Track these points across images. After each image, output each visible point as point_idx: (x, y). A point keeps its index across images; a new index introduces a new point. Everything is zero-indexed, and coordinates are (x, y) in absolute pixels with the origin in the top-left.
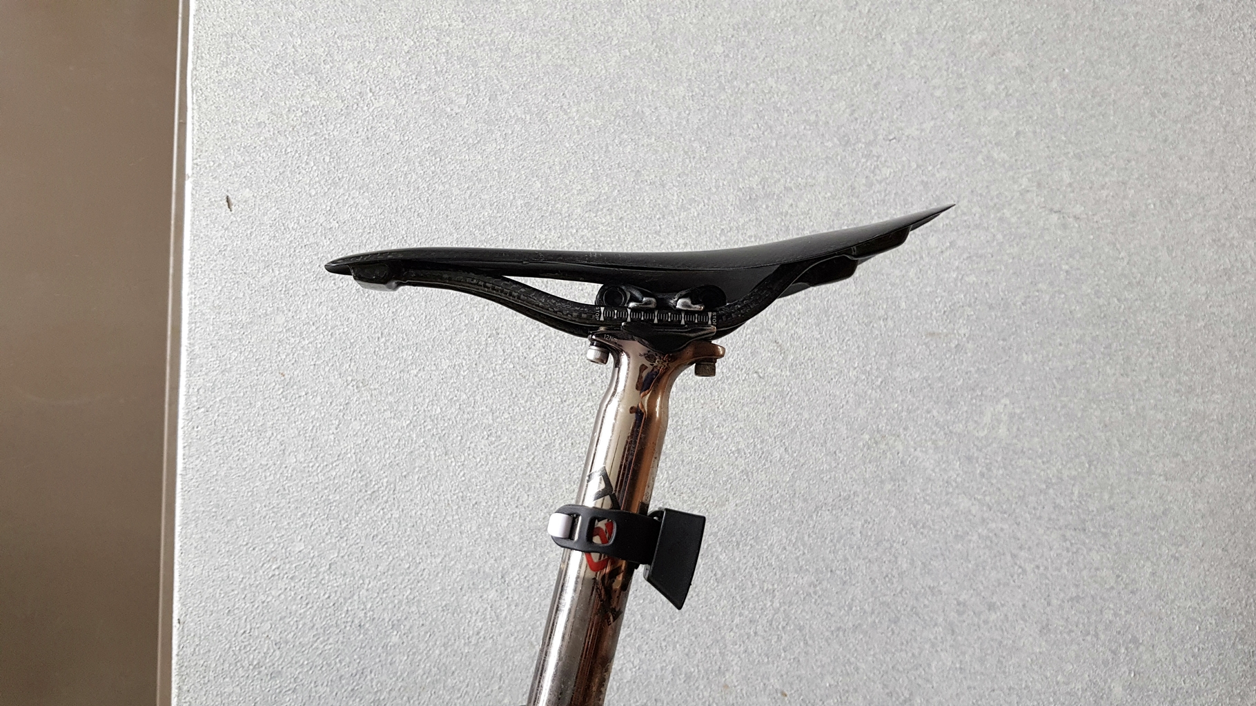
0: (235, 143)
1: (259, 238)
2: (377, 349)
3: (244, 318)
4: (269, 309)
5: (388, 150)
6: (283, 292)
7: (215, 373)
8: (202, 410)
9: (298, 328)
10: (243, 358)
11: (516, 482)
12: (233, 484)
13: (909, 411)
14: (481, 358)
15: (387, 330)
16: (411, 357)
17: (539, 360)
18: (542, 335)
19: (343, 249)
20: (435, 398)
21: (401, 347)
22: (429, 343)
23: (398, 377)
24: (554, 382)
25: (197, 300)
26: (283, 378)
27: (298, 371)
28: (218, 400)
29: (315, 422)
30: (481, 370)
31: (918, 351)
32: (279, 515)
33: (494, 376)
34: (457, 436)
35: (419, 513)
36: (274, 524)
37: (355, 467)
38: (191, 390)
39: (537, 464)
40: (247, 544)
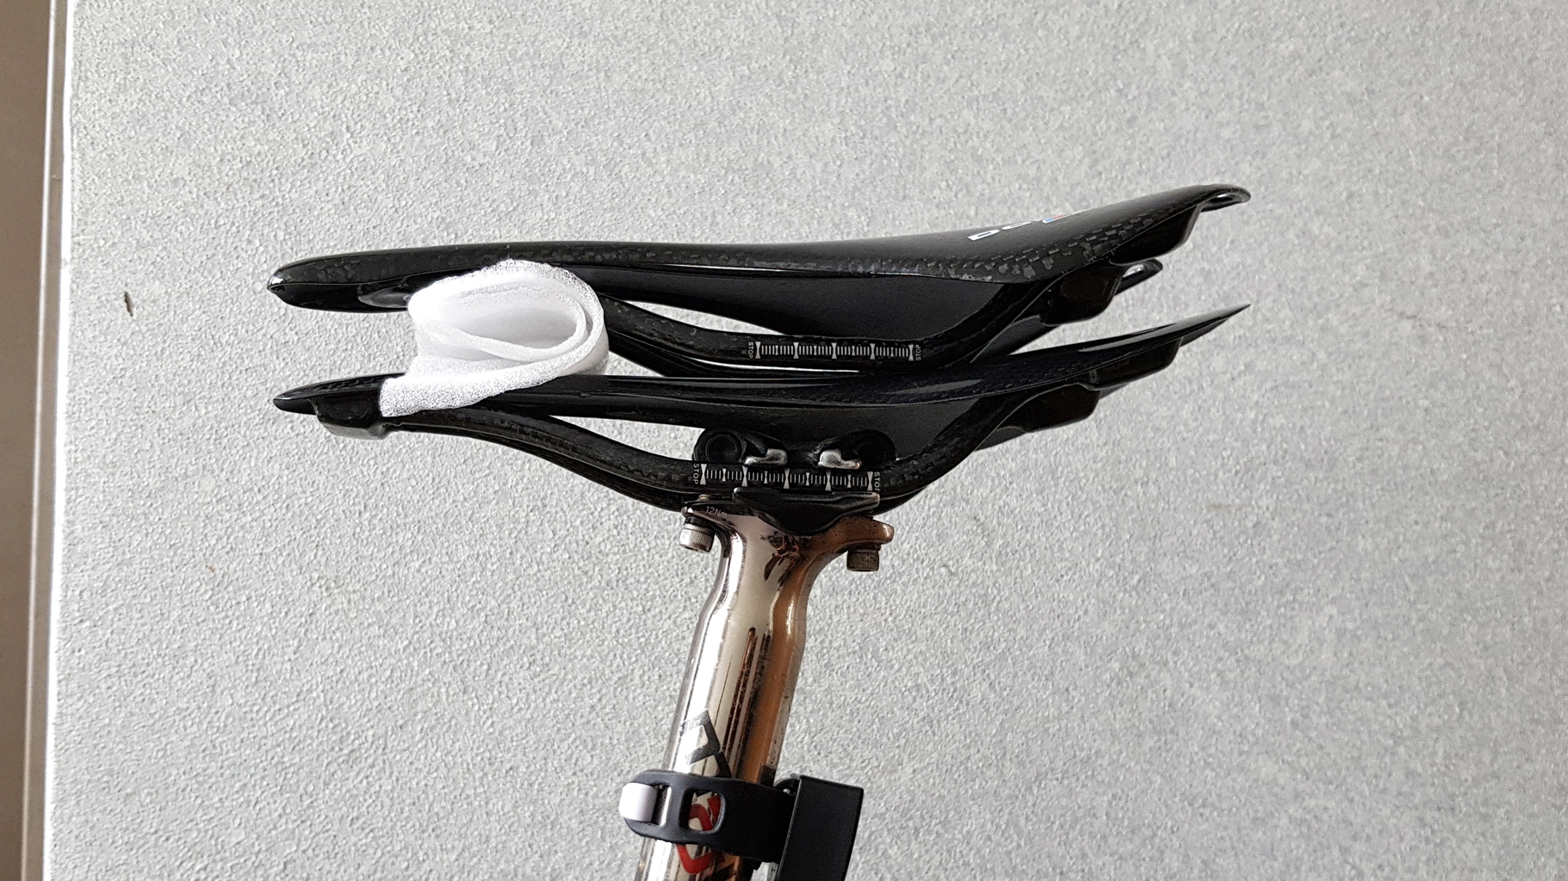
0: (138, 211)
1: (175, 358)
2: (358, 530)
3: (151, 481)
4: (191, 468)
5: (374, 222)
6: (212, 441)
7: (107, 566)
8: (87, 624)
9: (235, 497)
10: (150, 543)
11: (573, 736)
12: (135, 738)
13: (1182, 627)
14: (519, 544)
15: (373, 500)
16: (410, 542)
17: (608, 547)
18: (613, 508)
19: (305, 375)
20: (448, 606)
21: (395, 526)
22: (438, 520)
23: (390, 572)
24: (632, 580)
25: (79, 455)
26: (212, 575)
27: (235, 564)
28: (111, 608)
29: (261, 642)
30: (518, 562)
31: (1195, 532)
32: (206, 786)
33: (539, 571)
34: (482, 664)
35: (423, 783)
36: (199, 801)
37: (324, 713)
38: (70, 593)
39: (605, 707)
40: (156, 832)
